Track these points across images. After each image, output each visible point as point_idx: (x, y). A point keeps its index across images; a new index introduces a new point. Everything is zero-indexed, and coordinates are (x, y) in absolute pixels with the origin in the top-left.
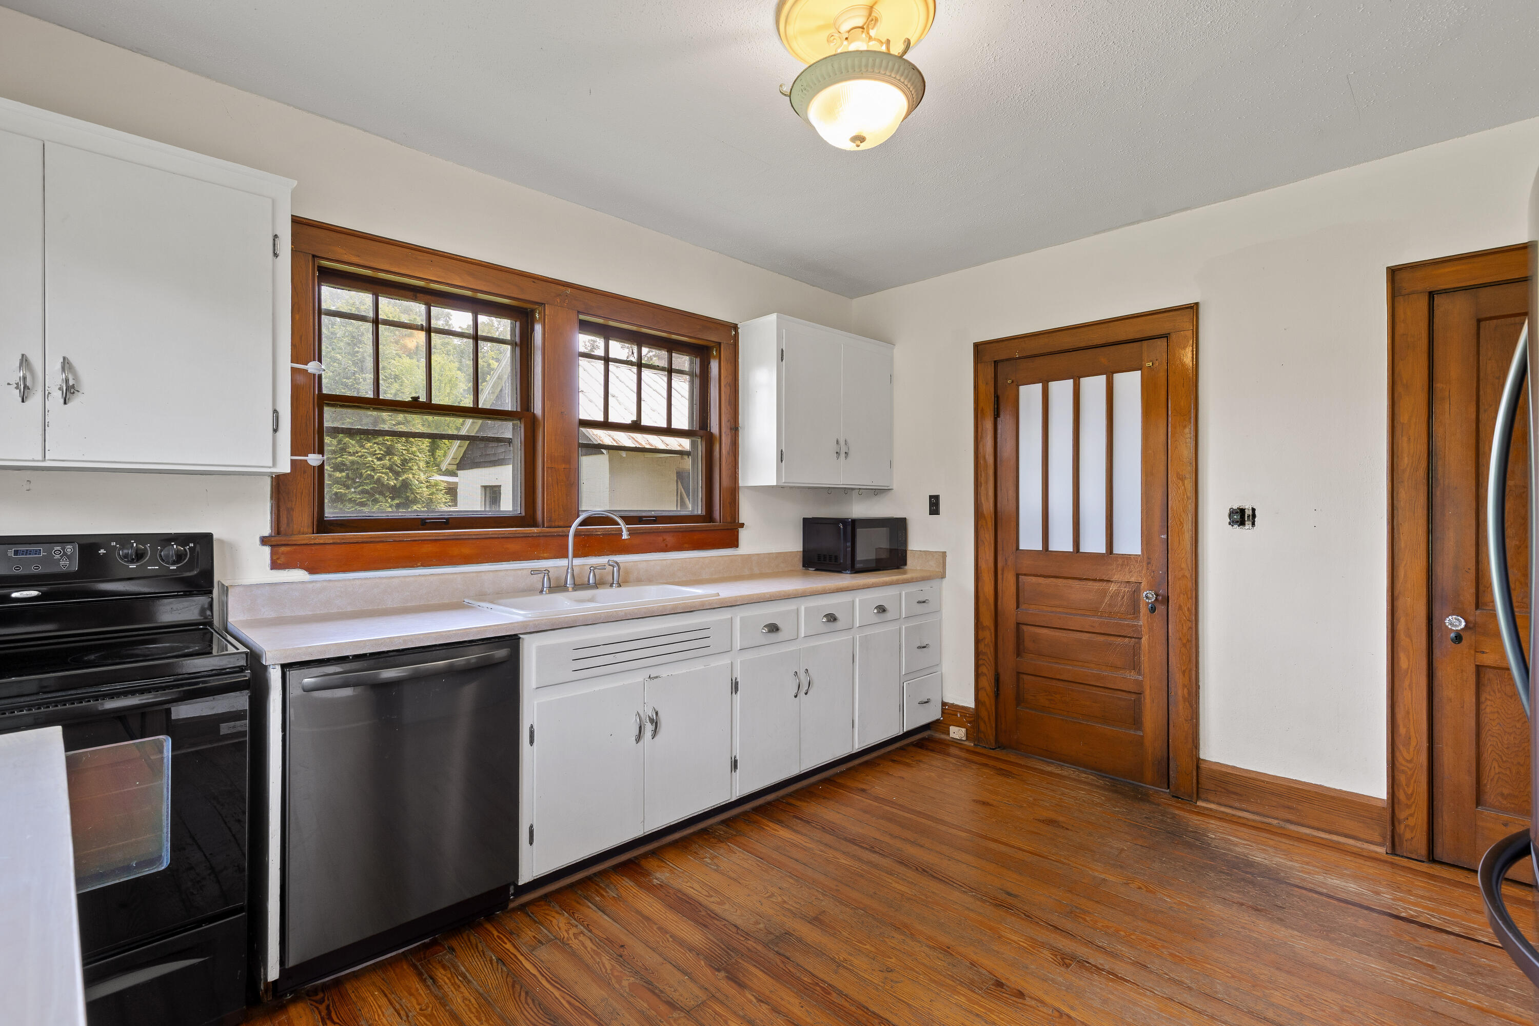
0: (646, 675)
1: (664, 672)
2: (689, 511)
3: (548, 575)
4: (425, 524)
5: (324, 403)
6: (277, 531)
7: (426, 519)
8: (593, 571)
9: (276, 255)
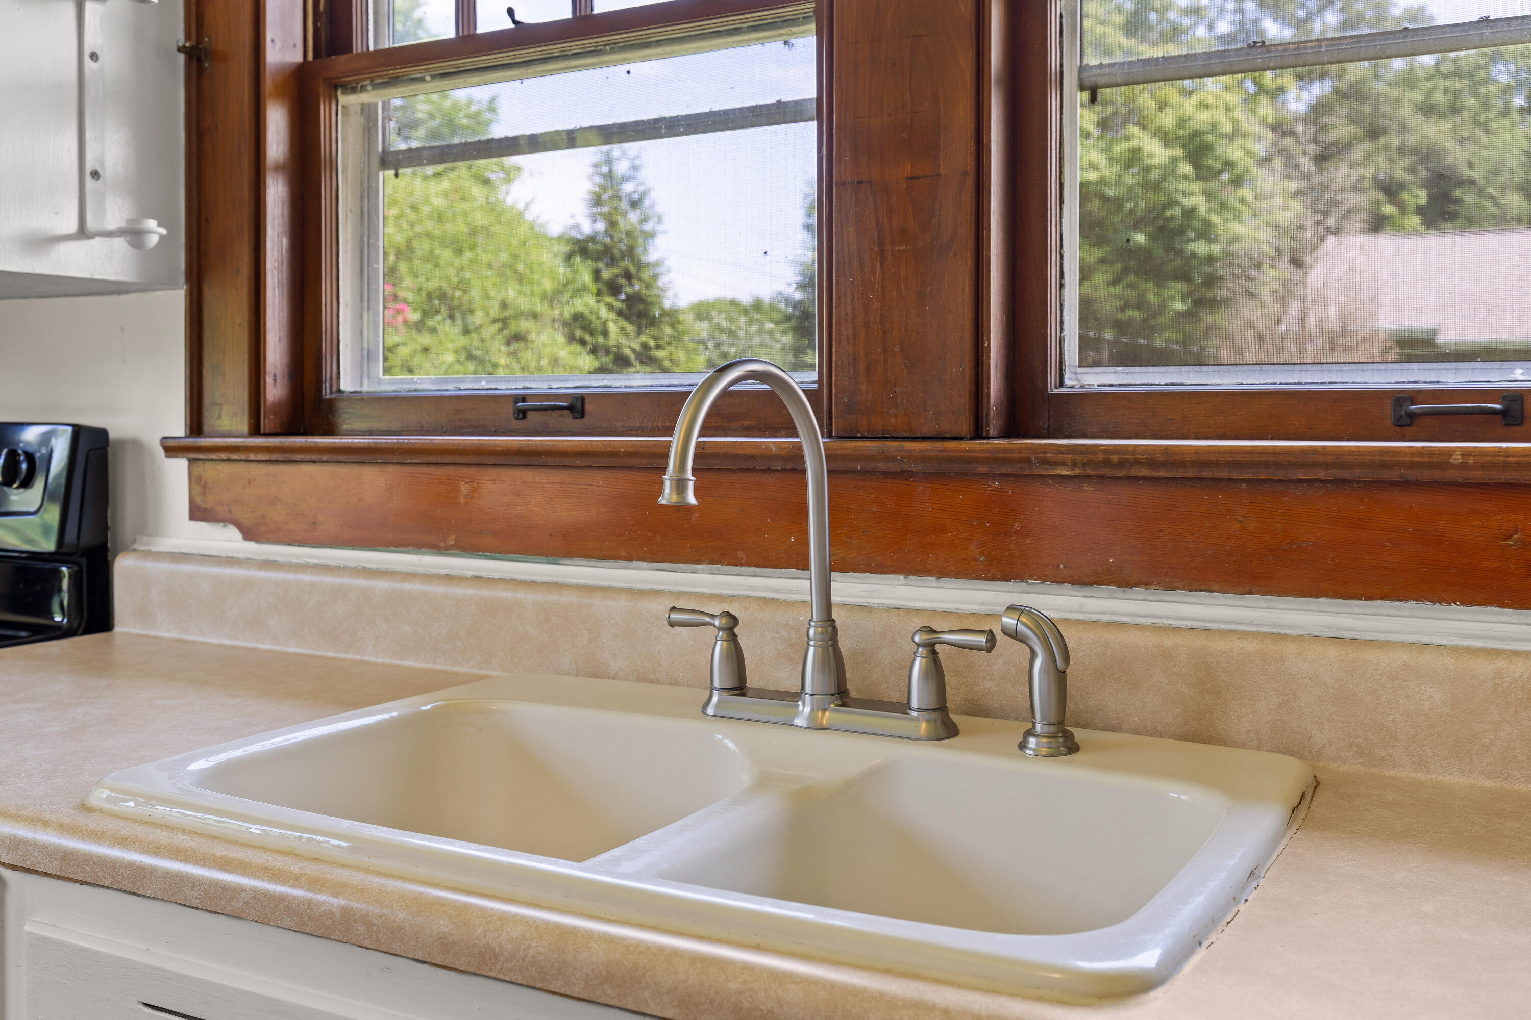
3: (733, 638)
4: (522, 414)
5: (336, 86)
6: (196, 425)
7: (524, 399)
8: (931, 648)
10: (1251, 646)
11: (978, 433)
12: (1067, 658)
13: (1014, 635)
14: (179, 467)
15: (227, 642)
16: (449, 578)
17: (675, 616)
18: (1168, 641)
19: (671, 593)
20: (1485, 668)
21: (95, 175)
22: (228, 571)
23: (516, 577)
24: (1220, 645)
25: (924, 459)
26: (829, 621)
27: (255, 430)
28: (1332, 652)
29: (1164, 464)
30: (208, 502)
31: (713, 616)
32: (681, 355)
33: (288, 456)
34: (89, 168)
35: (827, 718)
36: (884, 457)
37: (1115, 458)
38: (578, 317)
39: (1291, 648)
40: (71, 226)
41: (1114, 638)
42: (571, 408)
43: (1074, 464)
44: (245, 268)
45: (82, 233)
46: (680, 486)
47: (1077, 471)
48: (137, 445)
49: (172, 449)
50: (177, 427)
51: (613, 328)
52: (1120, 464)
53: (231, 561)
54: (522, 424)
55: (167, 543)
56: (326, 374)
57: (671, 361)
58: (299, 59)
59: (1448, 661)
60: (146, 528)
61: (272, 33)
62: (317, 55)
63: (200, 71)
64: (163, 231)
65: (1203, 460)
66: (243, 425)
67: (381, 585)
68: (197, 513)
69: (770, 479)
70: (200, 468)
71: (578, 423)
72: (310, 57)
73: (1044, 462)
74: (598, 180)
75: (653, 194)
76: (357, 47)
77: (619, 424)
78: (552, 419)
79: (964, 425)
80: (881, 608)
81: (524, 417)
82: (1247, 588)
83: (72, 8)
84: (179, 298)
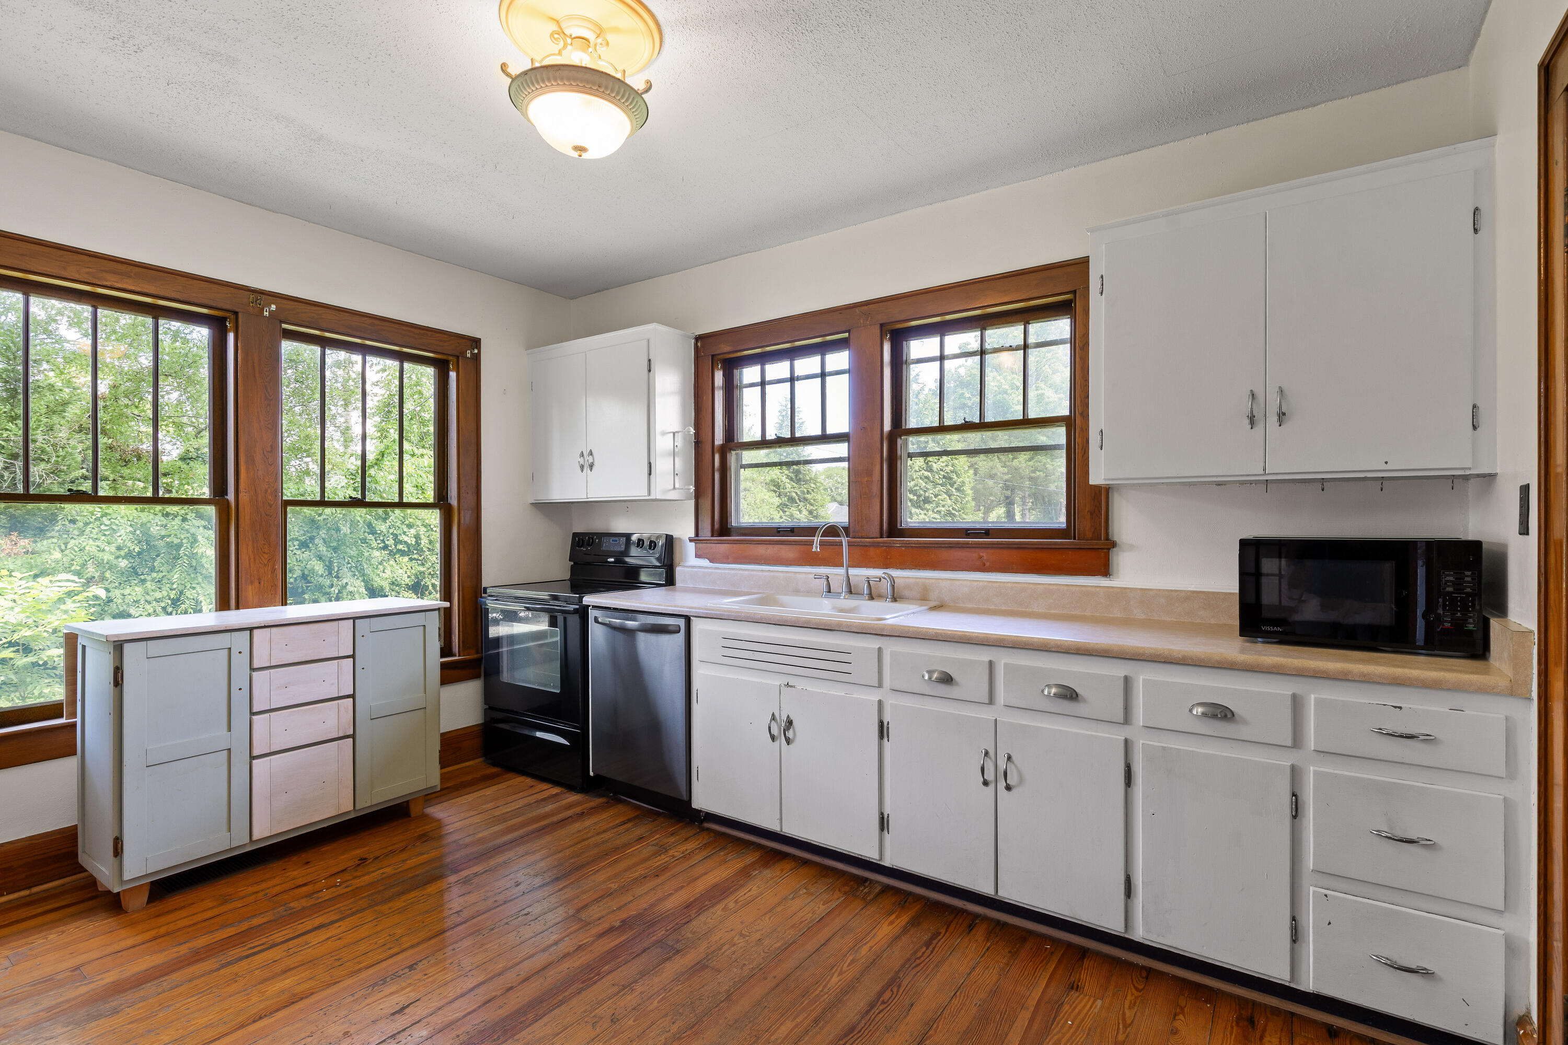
0: (784, 680)
1: (800, 684)
2: (1060, 523)
3: (828, 582)
4: (779, 532)
5: (731, 449)
6: (697, 534)
7: (779, 528)
8: (868, 582)
9: (650, 371)
10: (933, 581)
11: (881, 537)
12: (894, 582)
13: (884, 578)
14: (693, 544)
17: (816, 578)
18: (918, 580)
19: (815, 573)
20: (975, 584)
21: (677, 474)
22: (706, 570)
24: (927, 581)
25: (869, 543)
26: (848, 577)
27: (712, 536)
28: (948, 582)
29: (917, 544)
30: (700, 553)
31: (824, 578)
32: (819, 497)
33: (722, 542)
34: (675, 473)
35: (847, 597)
36: (861, 542)
38: (772, 481)
39: (940, 581)
40: (672, 487)
41: (907, 580)
42: (791, 531)
43: (900, 544)
44: (710, 495)
45: (674, 488)
46: (817, 547)
48: (680, 539)
49: (691, 540)
50: (692, 535)
51: (788, 486)
52: (909, 543)
53: (707, 568)
54: (779, 534)
55: (689, 563)
56: (729, 521)
57: (814, 500)
58: (723, 443)
59: (969, 583)
60: (683, 560)
61: (716, 437)
63: (698, 446)
65: (925, 543)
66: (709, 534)
67: (746, 573)
68: (697, 556)
69: (837, 547)
70: (698, 545)
71: (792, 534)
72: (726, 442)
73: (894, 543)
74: (781, 418)
75: (805, 424)
76: (735, 440)
79: (878, 535)
80: (861, 575)
83: (672, 434)
84: (692, 503)
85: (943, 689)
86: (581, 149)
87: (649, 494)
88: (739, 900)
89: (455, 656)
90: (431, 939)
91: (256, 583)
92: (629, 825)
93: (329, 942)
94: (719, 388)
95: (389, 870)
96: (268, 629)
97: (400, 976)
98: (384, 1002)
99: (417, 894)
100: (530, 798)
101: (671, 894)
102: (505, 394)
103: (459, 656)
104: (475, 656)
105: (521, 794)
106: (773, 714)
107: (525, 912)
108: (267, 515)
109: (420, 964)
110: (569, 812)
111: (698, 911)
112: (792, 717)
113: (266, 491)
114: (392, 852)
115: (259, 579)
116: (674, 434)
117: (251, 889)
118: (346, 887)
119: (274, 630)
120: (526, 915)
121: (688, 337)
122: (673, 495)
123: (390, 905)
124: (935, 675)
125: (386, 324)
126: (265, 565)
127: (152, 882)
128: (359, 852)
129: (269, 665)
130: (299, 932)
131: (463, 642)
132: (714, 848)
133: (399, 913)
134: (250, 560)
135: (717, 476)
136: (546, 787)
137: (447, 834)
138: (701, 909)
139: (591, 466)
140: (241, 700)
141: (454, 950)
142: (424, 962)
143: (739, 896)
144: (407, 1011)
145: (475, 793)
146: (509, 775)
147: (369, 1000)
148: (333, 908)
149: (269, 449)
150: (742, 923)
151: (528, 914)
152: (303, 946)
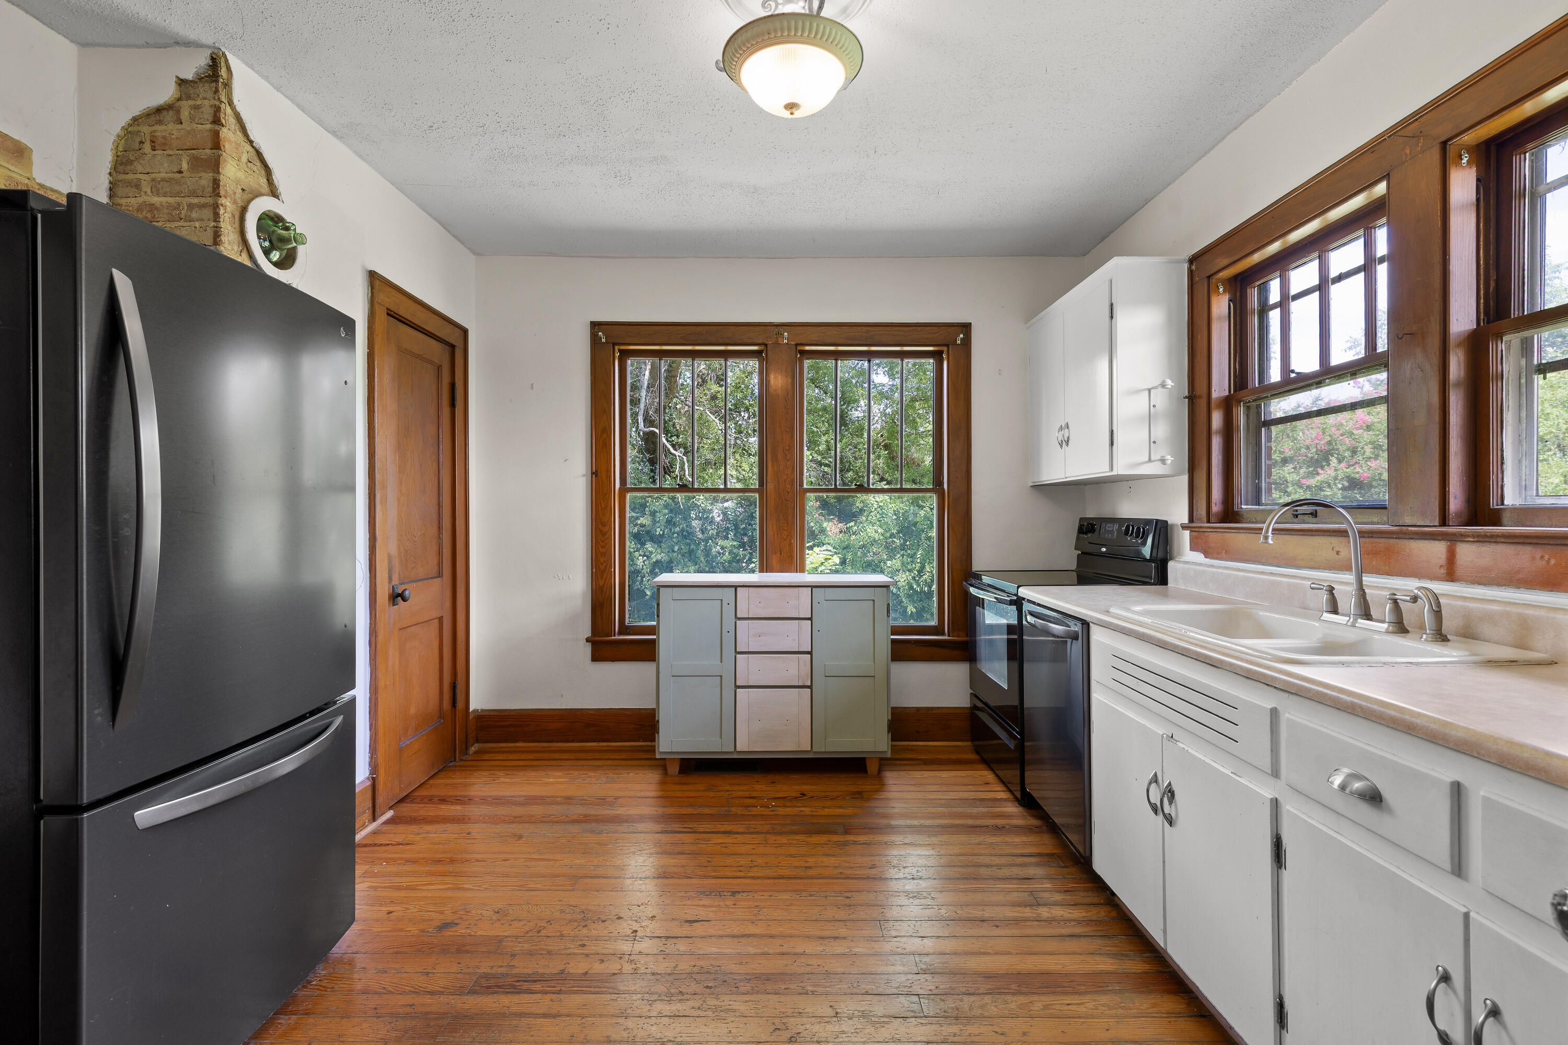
0: (1168, 729)
1: (1187, 742)
3: (1332, 594)
5: (1239, 402)
6: (1191, 519)
8: (1395, 602)
9: (1112, 317)
11: (1444, 524)
13: (1419, 597)
14: (1187, 533)
15: (1198, 591)
16: (1262, 573)
17: (1312, 585)
19: (1314, 579)
21: (1154, 442)
22: (1198, 568)
23: (1284, 573)
26: (1361, 590)
27: (1209, 521)
30: (1195, 545)
31: (1324, 586)
33: (1222, 530)
34: (1152, 441)
35: (1356, 623)
37: (1488, 534)
40: (1147, 459)
44: (1205, 467)
45: (1150, 460)
47: (1476, 539)
48: (1175, 526)
49: (1184, 527)
50: (1186, 520)
53: (1201, 565)
54: (1296, 520)
55: (1185, 558)
56: (1236, 502)
58: (1227, 393)
60: (1180, 554)
61: (1214, 388)
62: (1235, 391)
63: (1193, 402)
64: (1173, 459)
66: (1207, 519)
68: (1192, 549)
70: (1193, 534)
71: (1315, 520)
72: (1232, 392)
76: (1250, 386)
77: (1328, 520)
78: (1306, 517)
80: (1379, 586)
81: (1297, 517)
82: (1550, 589)
83: (1147, 392)
84: (1185, 478)
85: (1364, 811)
86: (791, 107)
87: (1112, 469)
88: (1054, 1007)
89: (943, 634)
90: (769, 878)
91: (778, 554)
92: (1032, 860)
93: (719, 847)
94: (1219, 318)
95: (807, 810)
96: (747, 589)
97: (721, 896)
98: (693, 909)
99: (800, 838)
100: (972, 793)
101: (988, 954)
102: (1000, 374)
103: (949, 636)
104: (964, 639)
105: (970, 787)
106: (1156, 775)
107: (849, 895)
108: (786, 500)
109: (742, 894)
110: (991, 821)
111: (992, 989)
112: (1175, 788)
113: (786, 480)
114: (826, 797)
115: (780, 551)
116: (1149, 390)
117: (728, 788)
118: (772, 811)
119: (751, 589)
120: (847, 897)
121: (1179, 262)
122: (1153, 469)
123: (778, 838)
124: (1357, 785)
125: (896, 328)
126: (785, 540)
127: (682, 759)
128: (806, 788)
129: (747, 616)
130: (717, 830)
131: (952, 623)
132: (1097, 930)
133: (776, 847)
134: (774, 534)
135: (1217, 443)
136: (999, 789)
137: (875, 799)
138: (999, 989)
139: (1067, 442)
140: (728, 639)
141: (771, 896)
142: (745, 894)
143: (1058, 1002)
144: (696, 924)
145: (932, 772)
146: (981, 766)
147: (689, 902)
148: (746, 822)
149: (787, 448)
150: (1024, 1034)
151: (849, 898)
152: (706, 841)
